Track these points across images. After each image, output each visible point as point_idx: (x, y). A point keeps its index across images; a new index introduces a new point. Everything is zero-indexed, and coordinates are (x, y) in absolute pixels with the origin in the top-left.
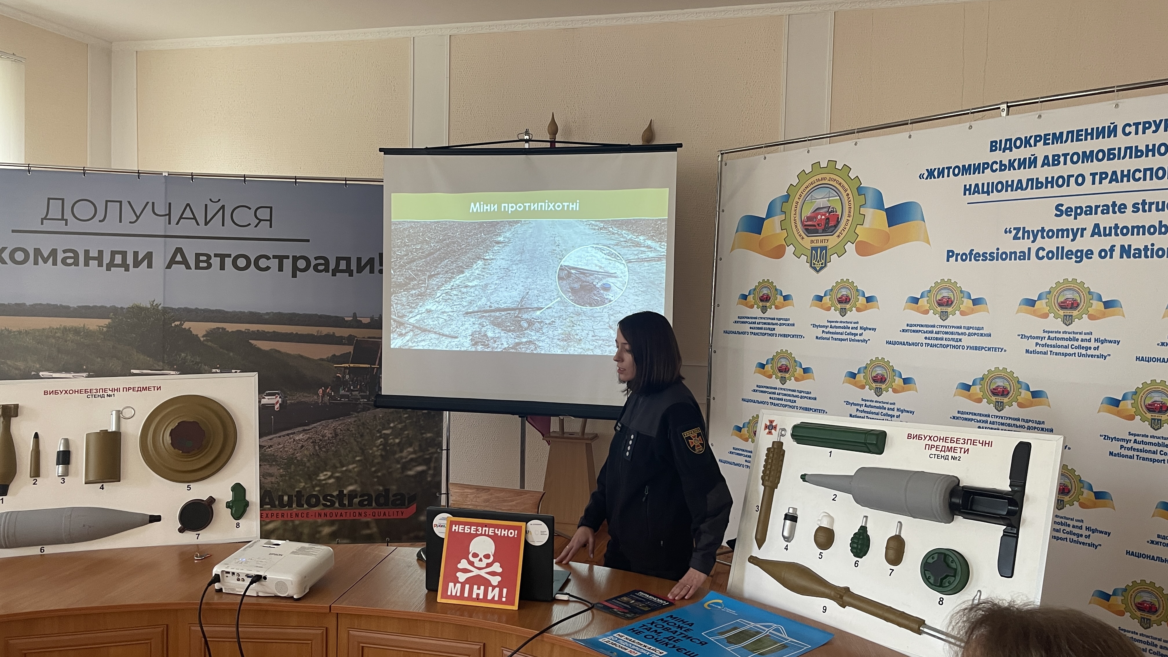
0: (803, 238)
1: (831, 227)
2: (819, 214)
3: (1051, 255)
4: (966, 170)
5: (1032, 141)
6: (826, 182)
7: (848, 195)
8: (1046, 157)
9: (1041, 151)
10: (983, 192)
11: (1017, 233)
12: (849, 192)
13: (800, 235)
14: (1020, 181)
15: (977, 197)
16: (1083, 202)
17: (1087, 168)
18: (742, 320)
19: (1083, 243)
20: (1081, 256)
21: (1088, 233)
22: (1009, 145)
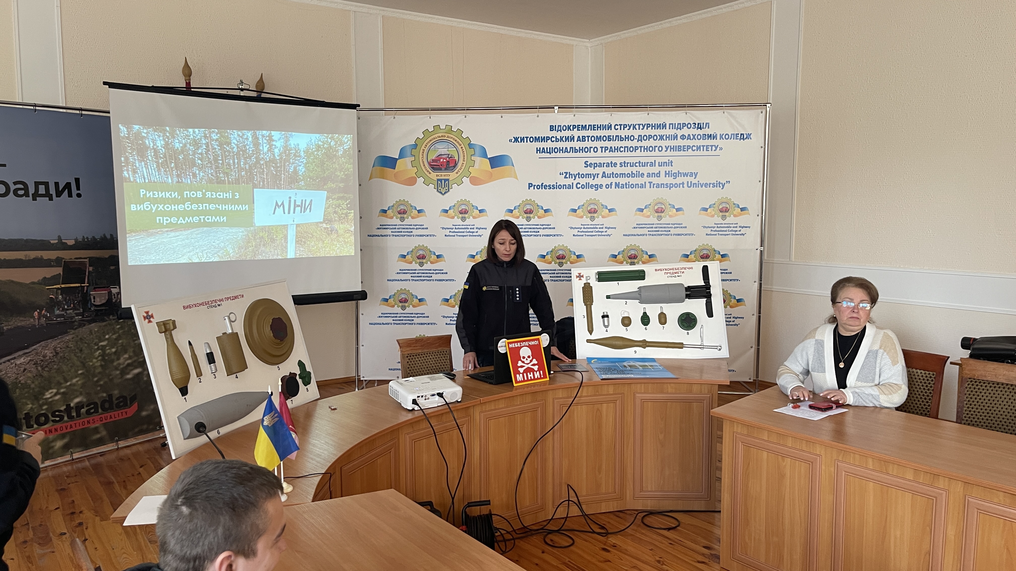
0: (430, 173)
1: (451, 167)
2: (441, 158)
3: (583, 187)
4: (537, 139)
5: (571, 128)
6: (445, 138)
7: (462, 148)
8: (579, 137)
9: (576, 133)
10: (547, 152)
11: (566, 175)
12: (462, 146)
13: (428, 171)
14: (566, 148)
15: (544, 155)
16: (598, 161)
17: (599, 144)
18: (383, 227)
19: (598, 181)
20: (598, 187)
21: (600, 176)
22: (560, 129)
